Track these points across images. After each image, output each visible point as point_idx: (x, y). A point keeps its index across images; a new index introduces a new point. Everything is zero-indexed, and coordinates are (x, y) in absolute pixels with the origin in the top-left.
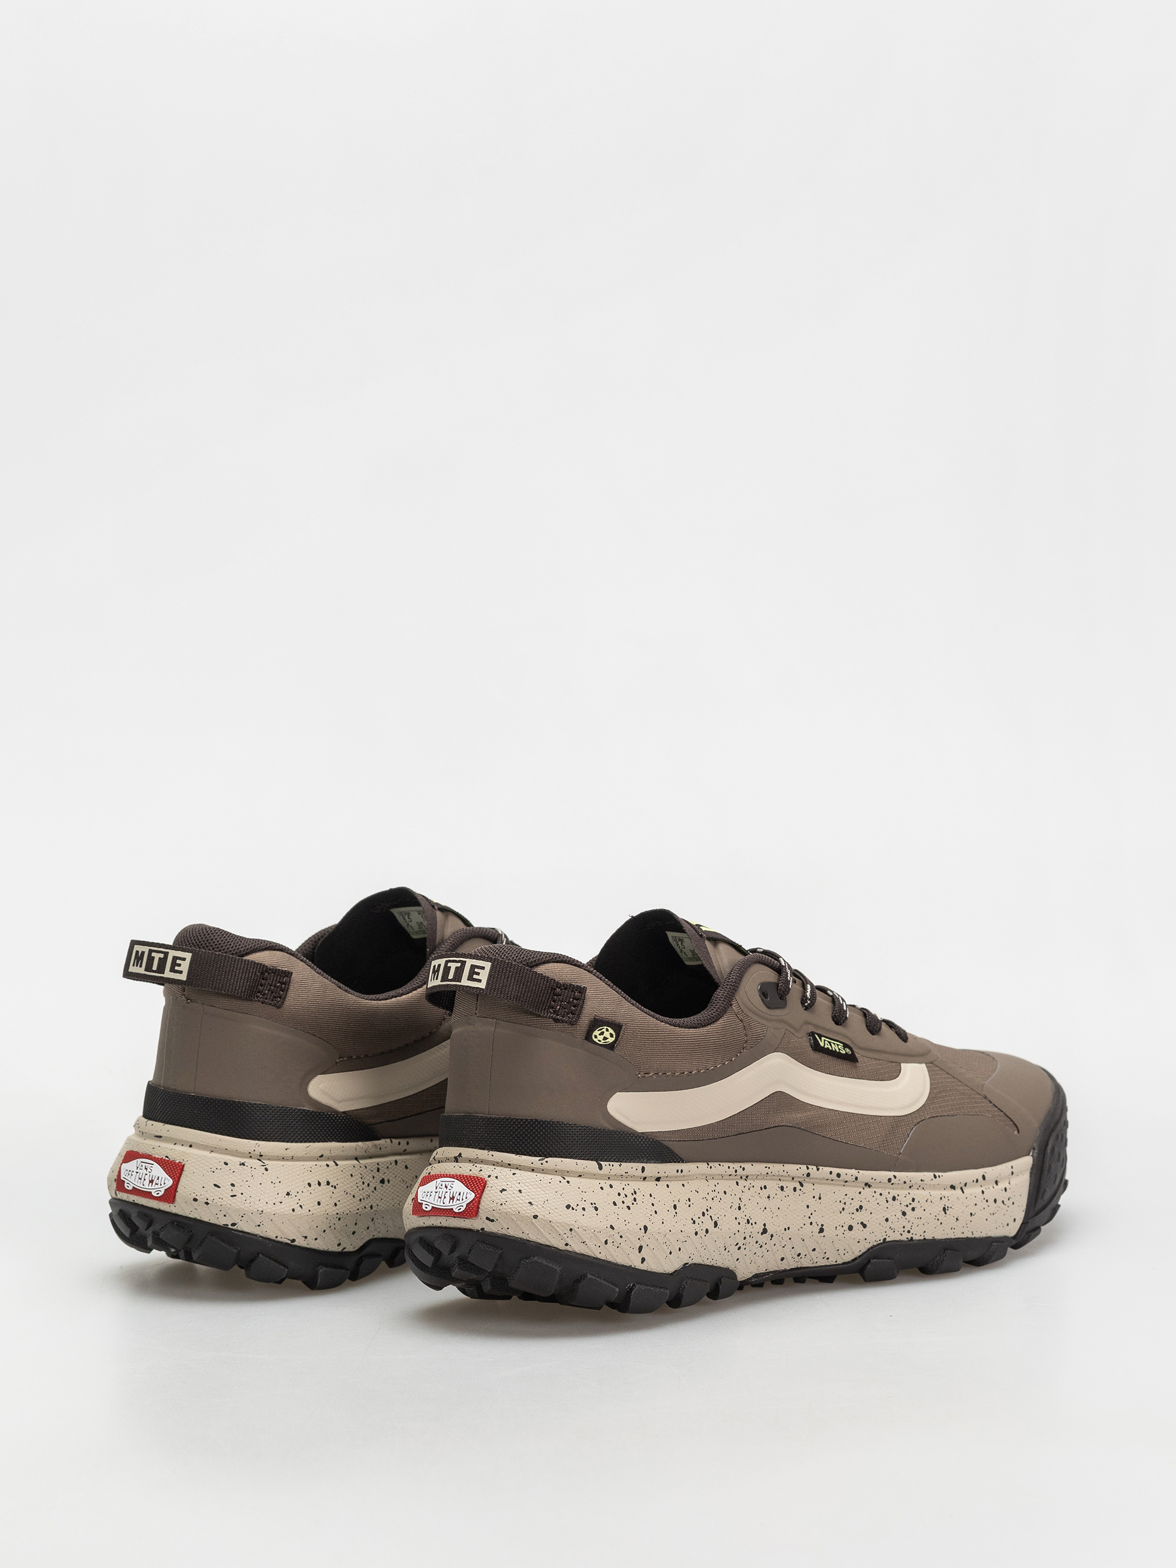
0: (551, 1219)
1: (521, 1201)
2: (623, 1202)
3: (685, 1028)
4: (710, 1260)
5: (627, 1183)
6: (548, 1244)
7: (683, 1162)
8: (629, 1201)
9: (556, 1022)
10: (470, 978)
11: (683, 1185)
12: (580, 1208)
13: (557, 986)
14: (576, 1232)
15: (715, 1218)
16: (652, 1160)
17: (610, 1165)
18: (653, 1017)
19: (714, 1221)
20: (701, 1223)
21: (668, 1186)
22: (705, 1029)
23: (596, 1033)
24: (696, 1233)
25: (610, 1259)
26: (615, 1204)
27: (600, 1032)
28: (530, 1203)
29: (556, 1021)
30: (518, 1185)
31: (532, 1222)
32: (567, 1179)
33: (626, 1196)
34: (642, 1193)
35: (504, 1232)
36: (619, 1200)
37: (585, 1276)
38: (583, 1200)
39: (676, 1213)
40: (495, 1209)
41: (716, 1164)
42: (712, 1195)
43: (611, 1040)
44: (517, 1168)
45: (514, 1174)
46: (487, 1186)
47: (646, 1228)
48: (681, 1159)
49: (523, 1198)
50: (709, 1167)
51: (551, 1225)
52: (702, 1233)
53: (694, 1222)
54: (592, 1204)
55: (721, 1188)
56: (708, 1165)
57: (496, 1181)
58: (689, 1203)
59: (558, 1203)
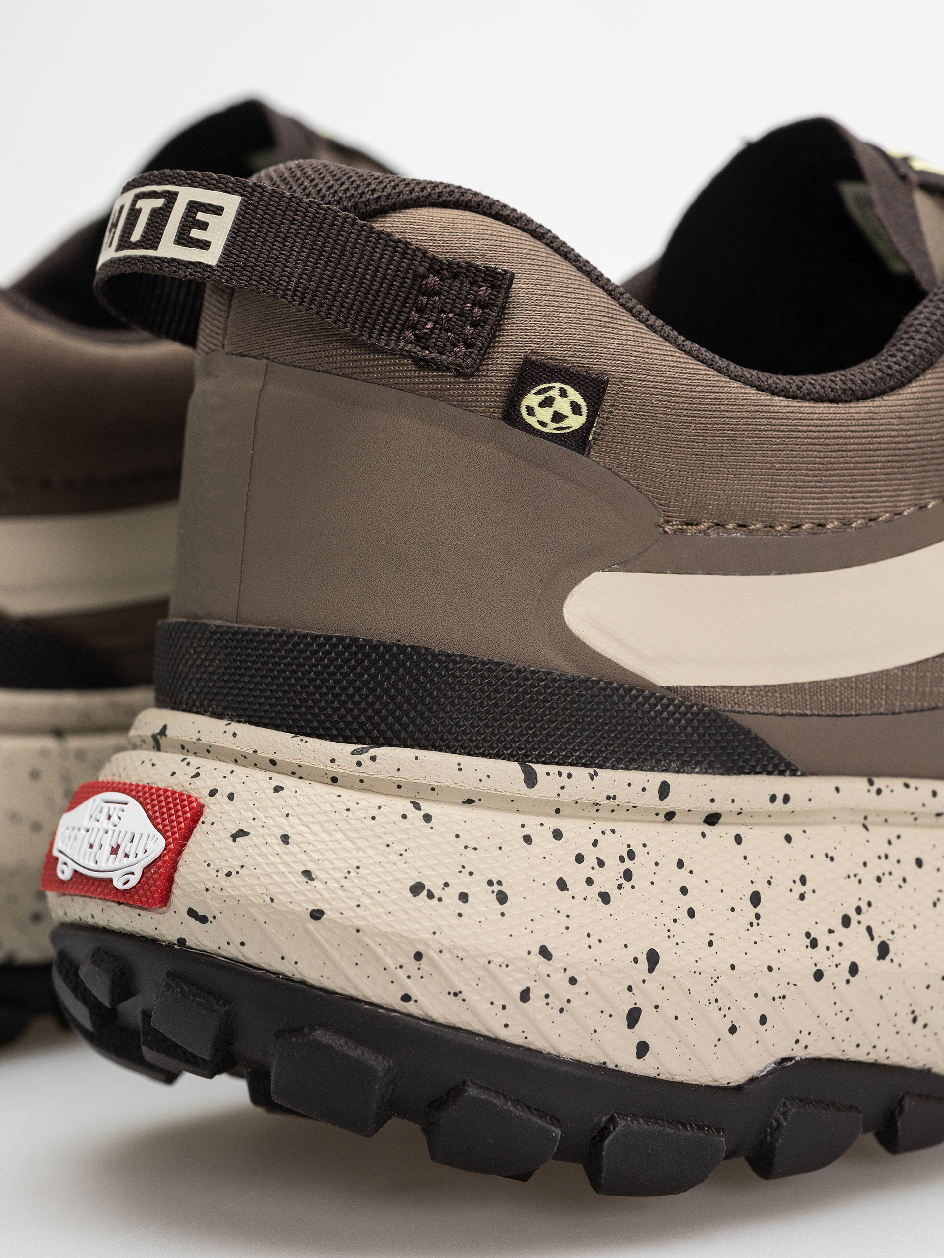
0: (360, 923)
1: (282, 868)
2: (590, 881)
3: (804, 399)
4: (864, 1049)
5: (607, 826)
6: (352, 992)
7: (794, 773)
8: (607, 879)
9: (421, 368)
10: (183, 239)
11: (788, 839)
12: (452, 894)
13: (431, 269)
14: (432, 962)
15: (881, 934)
16: (697, 764)
17: (560, 774)
18: (709, 366)
19: (877, 941)
20: (835, 947)
21: (738, 839)
22: (864, 407)
23: (532, 399)
24: (818, 975)
25: (537, 1042)
26: (562, 885)
27: (542, 397)
28: (307, 874)
29: (423, 364)
30: (283, 820)
31: (306, 930)
32: (426, 807)
33: (601, 863)
34: (654, 856)
35: (233, 952)
36: (575, 875)
37: (458, 1090)
38: (465, 872)
39: (758, 916)
40: (210, 885)
41: (897, 783)
42: (877, 867)
43: (575, 422)
44: (293, 773)
45: (278, 789)
46: (202, 819)
47: (653, 958)
48: (788, 765)
49: (288, 859)
50: (874, 789)
51: (360, 941)
52: (836, 975)
53: (814, 944)
54: (490, 883)
55: (906, 851)
56: (871, 783)
57: (227, 805)
58: (799, 889)
59: (389, 878)
